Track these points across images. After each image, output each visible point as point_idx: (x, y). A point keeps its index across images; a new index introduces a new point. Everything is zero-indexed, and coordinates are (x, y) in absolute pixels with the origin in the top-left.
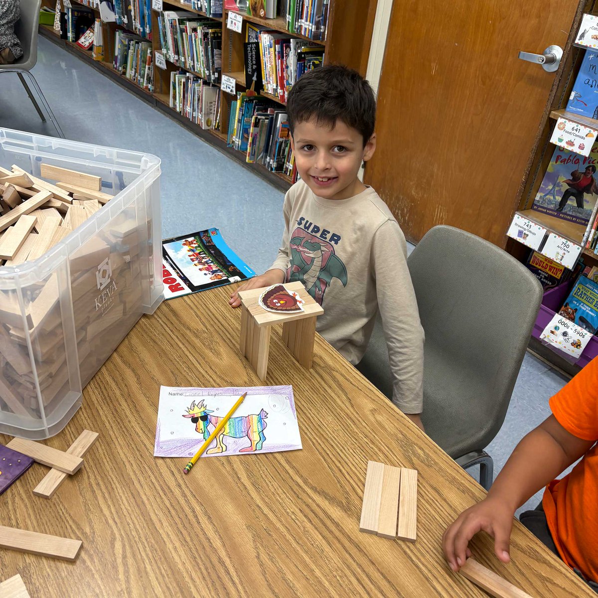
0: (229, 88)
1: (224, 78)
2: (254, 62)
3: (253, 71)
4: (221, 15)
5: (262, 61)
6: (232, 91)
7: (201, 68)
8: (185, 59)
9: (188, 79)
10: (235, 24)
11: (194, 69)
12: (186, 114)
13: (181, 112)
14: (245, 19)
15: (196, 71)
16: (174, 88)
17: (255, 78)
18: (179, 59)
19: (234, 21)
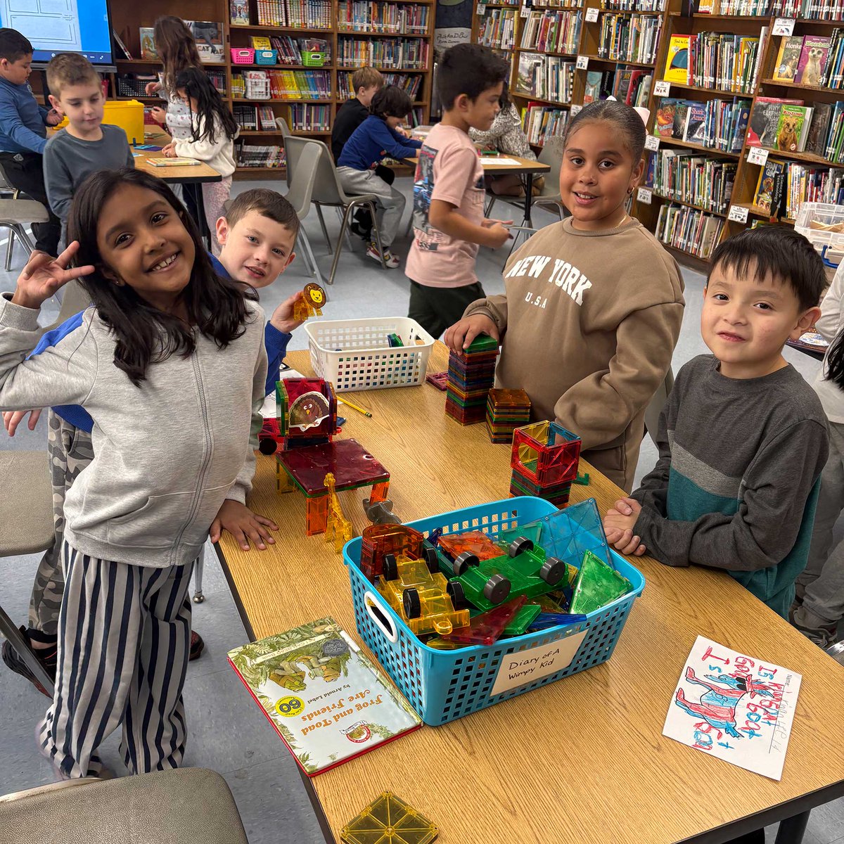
0: (739, 217)
1: (733, 209)
2: (781, 191)
3: (779, 199)
4: (740, 151)
5: (788, 190)
6: (742, 220)
7: (704, 199)
8: (682, 193)
9: (683, 211)
10: (758, 158)
11: (693, 202)
12: (676, 244)
13: (670, 243)
14: (772, 153)
15: (695, 203)
16: (664, 221)
17: (779, 206)
18: (675, 192)
19: (756, 156)
